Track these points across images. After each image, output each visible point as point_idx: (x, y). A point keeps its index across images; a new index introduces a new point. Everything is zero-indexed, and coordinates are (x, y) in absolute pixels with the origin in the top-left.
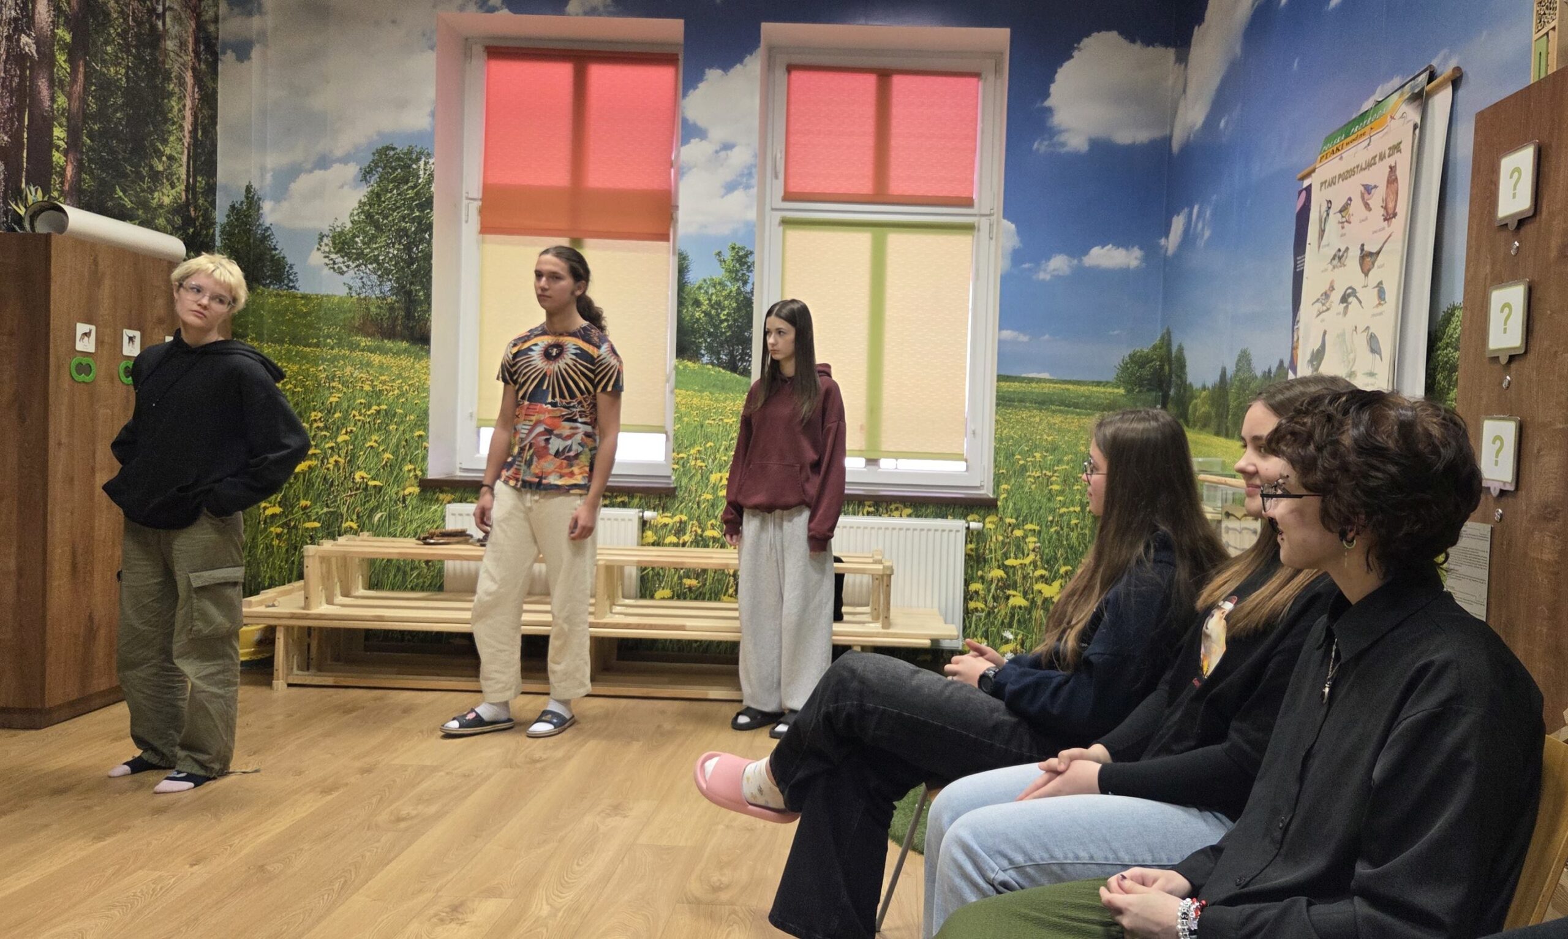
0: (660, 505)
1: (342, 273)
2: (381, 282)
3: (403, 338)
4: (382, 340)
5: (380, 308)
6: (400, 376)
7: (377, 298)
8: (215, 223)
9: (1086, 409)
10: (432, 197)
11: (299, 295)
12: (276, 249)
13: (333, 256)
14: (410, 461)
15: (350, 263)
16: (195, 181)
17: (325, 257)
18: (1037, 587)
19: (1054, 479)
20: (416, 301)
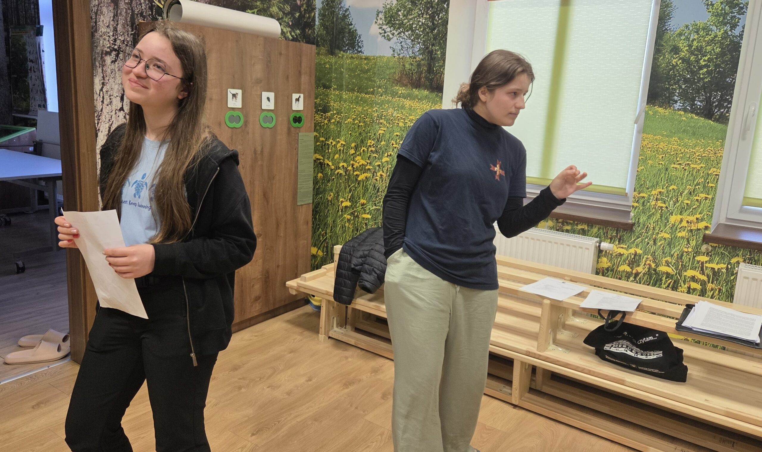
0: (617, 237)
1: (389, 40)
2: (413, 45)
3: (426, 88)
4: (412, 89)
5: (412, 64)
7: (410, 57)
8: (315, 9)
11: (364, 57)
12: (352, 24)
13: (384, 27)
15: (395, 31)
17: (380, 28)
20: (435, 58)
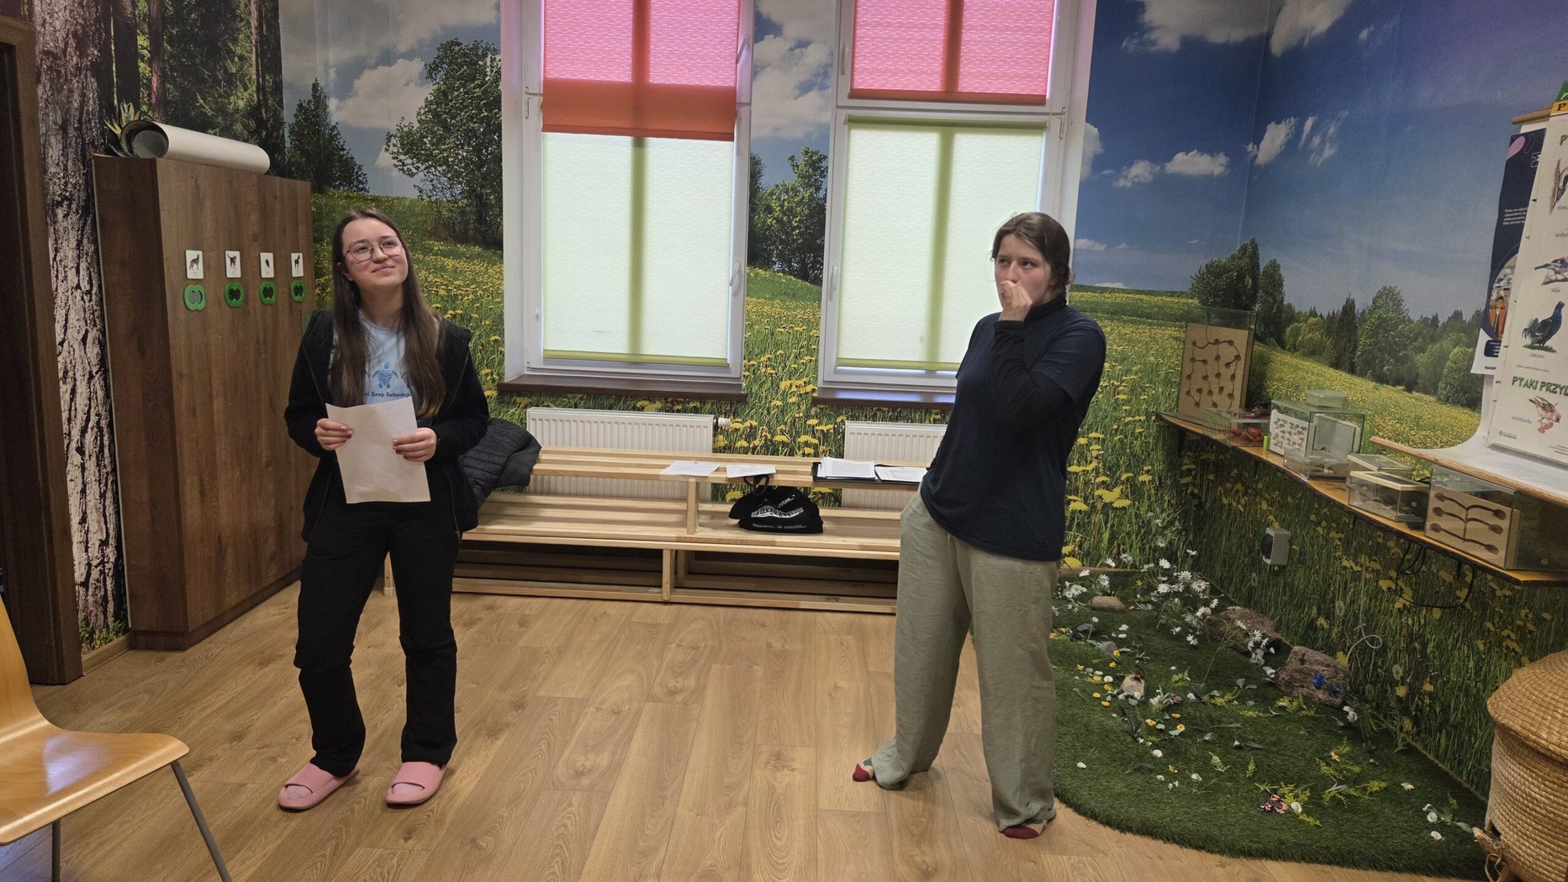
0: (731, 410)
1: (412, 175)
2: (451, 185)
3: (476, 243)
4: (455, 245)
5: (452, 211)
6: (474, 281)
7: (449, 201)
8: (283, 124)
9: (1158, 319)
10: (500, 96)
11: (370, 196)
12: (343, 149)
13: (402, 157)
14: (487, 365)
15: (419, 165)
16: (264, 78)
17: (394, 158)
18: (1097, 493)
19: (1121, 388)
20: (487, 204)
